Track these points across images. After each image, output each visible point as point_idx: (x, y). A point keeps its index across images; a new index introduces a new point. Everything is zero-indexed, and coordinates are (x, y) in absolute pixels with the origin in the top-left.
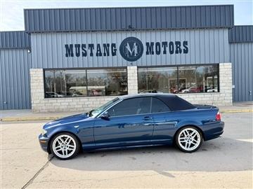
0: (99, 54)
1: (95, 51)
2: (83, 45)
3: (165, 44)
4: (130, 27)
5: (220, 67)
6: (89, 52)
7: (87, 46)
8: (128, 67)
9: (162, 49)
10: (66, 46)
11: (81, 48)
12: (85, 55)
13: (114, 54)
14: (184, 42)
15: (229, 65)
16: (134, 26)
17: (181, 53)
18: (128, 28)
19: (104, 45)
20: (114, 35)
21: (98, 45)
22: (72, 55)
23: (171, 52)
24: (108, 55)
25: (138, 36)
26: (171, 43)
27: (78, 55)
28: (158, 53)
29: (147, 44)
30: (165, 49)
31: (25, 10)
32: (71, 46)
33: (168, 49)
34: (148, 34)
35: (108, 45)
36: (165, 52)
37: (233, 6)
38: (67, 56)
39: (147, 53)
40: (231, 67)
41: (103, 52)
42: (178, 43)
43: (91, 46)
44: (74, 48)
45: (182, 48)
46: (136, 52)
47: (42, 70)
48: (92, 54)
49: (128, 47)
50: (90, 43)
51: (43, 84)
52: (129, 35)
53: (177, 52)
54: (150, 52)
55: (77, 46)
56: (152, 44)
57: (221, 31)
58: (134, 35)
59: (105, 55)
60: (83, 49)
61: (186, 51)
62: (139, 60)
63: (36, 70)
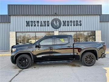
0: (42, 26)
1: (39, 24)
2: (34, 21)
3: (71, 21)
4: (56, 14)
5: (96, 32)
6: (37, 24)
7: (36, 22)
8: (55, 32)
9: (70, 24)
10: (27, 22)
11: (33, 23)
12: (35, 26)
13: (48, 26)
14: (80, 21)
15: (100, 32)
16: (57, 13)
17: (78, 26)
18: (55, 14)
19: (44, 22)
20: (48, 17)
21: (41, 22)
22: (29, 26)
23: (74, 25)
24: (46, 26)
25: (59, 18)
26: (74, 21)
27: (32, 26)
28: (68, 25)
29: (63, 21)
30: (71, 24)
31: (8, 5)
32: (29, 21)
33: (72, 24)
34: (64, 17)
35: (46, 21)
36: (71, 25)
37: (101, 5)
38: (27, 26)
39: (63, 26)
40: (101, 32)
41: (43, 25)
42: (77, 21)
43: (38, 22)
44: (30, 23)
45: (79, 23)
46: (58, 25)
47: (15, 32)
48: (38, 26)
49: (55, 23)
50: (38, 21)
51: (15, 39)
52: (55, 17)
53: (76, 25)
54: (64, 25)
55: (32, 22)
56: (65, 21)
57: (96, 16)
58: (57, 17)
59: (44, 26)
60: (34, 23)
61: (81, 25)
62: (60, 29)
63: (12, 32)
